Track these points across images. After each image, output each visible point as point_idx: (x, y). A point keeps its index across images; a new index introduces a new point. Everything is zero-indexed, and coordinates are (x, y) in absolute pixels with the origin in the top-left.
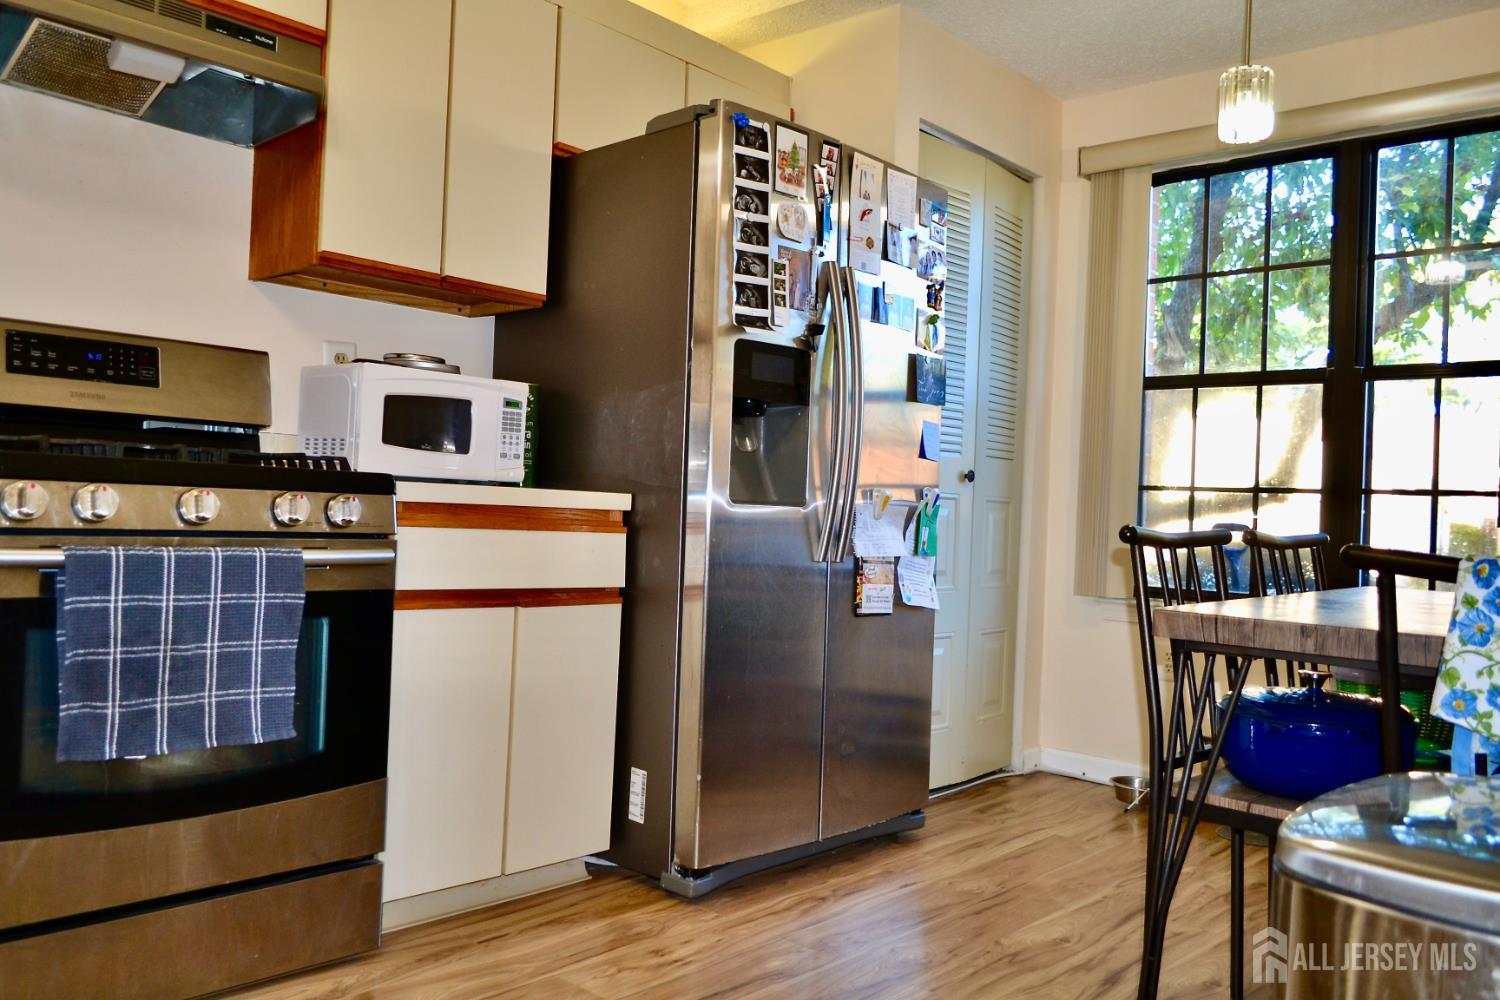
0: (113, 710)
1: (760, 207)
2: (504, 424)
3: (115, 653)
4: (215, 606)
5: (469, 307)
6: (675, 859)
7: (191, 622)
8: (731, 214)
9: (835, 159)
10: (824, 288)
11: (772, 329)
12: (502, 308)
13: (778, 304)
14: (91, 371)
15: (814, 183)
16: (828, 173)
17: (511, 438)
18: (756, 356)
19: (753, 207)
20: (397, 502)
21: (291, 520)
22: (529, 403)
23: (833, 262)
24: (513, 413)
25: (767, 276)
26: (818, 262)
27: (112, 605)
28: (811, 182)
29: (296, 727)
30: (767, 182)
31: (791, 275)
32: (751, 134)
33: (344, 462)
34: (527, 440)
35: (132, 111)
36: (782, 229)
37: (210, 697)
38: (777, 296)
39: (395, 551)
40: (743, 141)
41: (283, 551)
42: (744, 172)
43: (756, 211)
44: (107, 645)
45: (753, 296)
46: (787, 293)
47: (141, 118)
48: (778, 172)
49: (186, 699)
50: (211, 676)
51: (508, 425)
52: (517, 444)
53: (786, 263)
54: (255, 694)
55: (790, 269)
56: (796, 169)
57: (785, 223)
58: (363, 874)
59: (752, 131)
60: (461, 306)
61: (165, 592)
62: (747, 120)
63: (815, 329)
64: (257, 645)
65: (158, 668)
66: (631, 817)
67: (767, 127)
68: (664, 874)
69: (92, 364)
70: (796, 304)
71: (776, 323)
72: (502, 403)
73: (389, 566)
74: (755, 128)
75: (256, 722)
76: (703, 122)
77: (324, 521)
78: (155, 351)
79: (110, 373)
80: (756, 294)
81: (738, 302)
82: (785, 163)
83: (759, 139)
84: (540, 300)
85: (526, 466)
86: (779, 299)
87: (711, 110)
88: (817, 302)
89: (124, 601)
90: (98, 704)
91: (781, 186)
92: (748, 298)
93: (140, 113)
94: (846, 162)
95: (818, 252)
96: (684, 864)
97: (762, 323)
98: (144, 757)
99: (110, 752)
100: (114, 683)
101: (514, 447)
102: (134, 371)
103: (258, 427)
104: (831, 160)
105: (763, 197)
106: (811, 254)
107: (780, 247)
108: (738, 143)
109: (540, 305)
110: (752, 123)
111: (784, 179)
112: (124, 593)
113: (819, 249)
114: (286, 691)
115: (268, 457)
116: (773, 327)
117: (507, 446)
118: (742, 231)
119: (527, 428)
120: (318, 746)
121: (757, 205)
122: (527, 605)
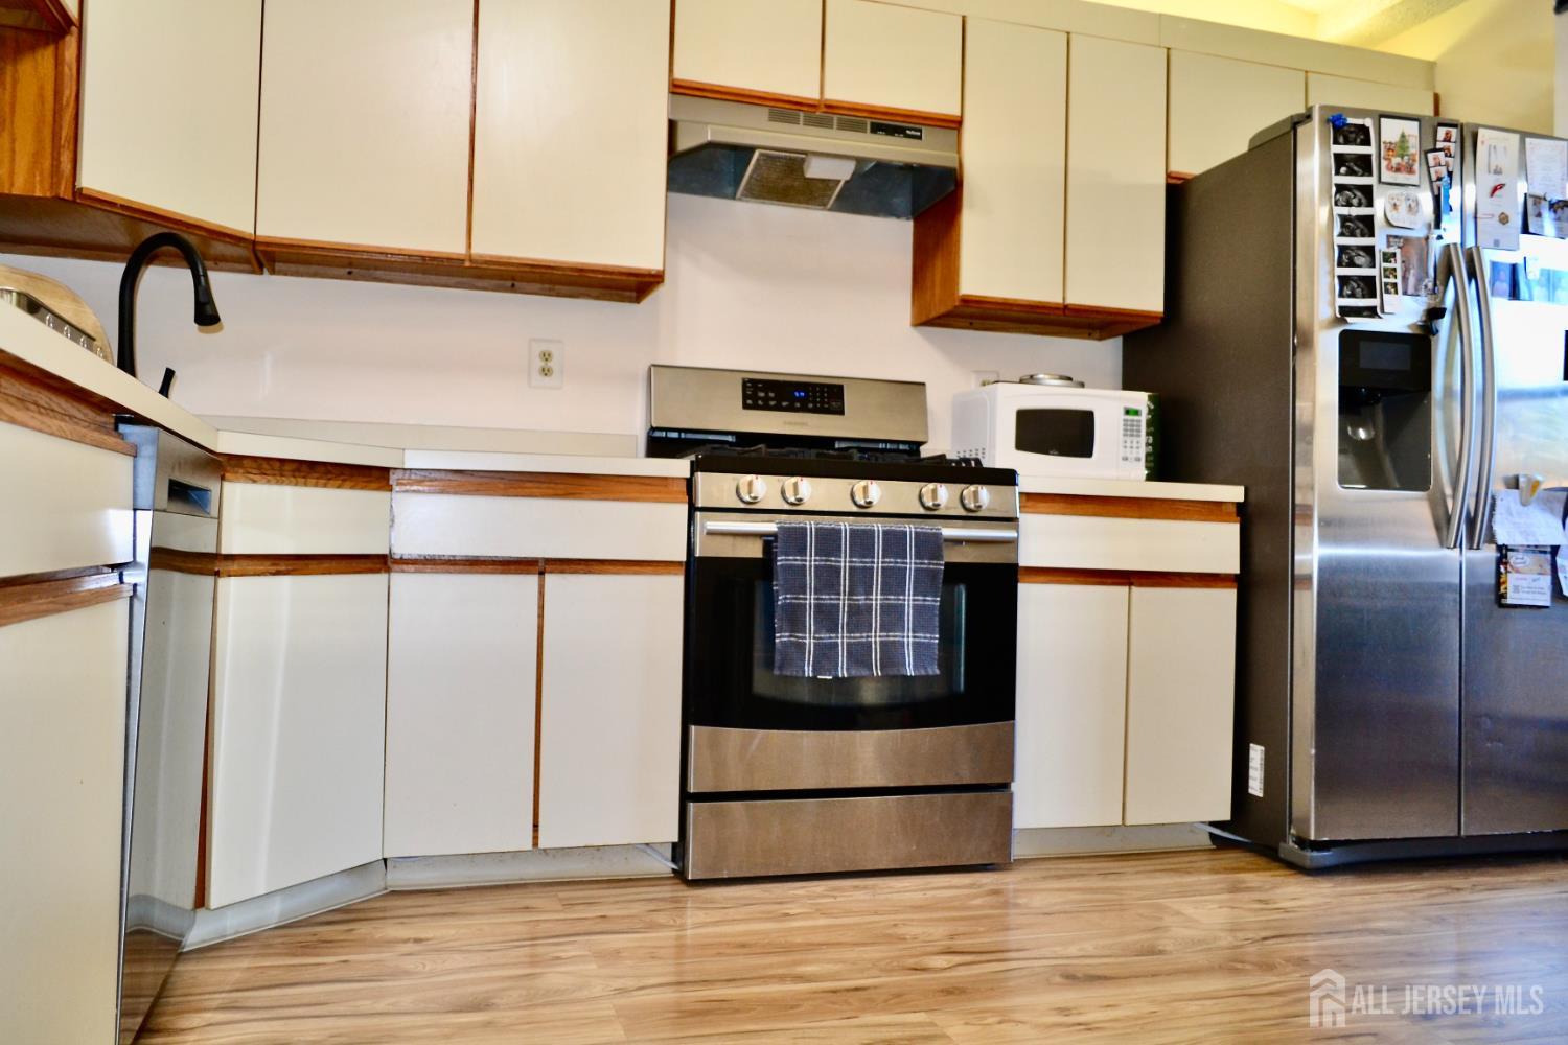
0: (809, 641)
1: (1364, 200)
2: (1126, 430)
3: (810, 599)
4: (878, 568)
5: (1098, 332)
6: (1293, 831)
7: (861, 579)
8: (1331, 210)
9: (1453, 139)
10: (1447, 270)
11: (1380, 317)
12: (1128, 329)
13: (1387, 292)
14: (798, 405)
15: (1428, 168)
16: (1446, 155)
17: (1132, 442)
18: (1364, 346)
19: (1355, 201)
20: (1021, 494)
21: (934, 505)
22: (1150, 411)
23: (1455, 244)
24: (1133, 421)
25: (1374, 266)
26: (1436, 247)
27: (808, 564)
28: (1424, 168)
29: (939, 667)
30: (1370, 174)
31: (1403, 262)
32: (1351, 132)
33: (978, 461)
34: (1147, 444)
35: (823, 205)
36: (1390, 219)
37: (876, 637)
38: (1386, 284)
39: (1018, 532)
40: (1341, 140)
41: (927, 527)
42: (1343, 170)
43: (1360, 205)
44: (805, 593)
45: (1358, 287)
46: (1399, 281)
47: (830, 210)
48: (1384, 163)
49: (858, 637)
50: (876, 620)
51: (1130, 430)
52: (1138, 448)
53: (1398, 251)
54: (908, 638)
55: (1402, 256)
56: (1406, 158)
57: (1394, 212)
58: (997, 797)
59: (1352, 129)
60: (1091, 331)
61: (843, 555)
62: (1345, 119)
63: (1435, 313)
64: (909, 600)
65: (839, 612)
66: (1251, 791)
67: (1368, 122)
68: (1282, 845)
69: (799, 399)
70: (1411, 290)
71: (1386, 311)
72: (1122, 411)
73: (1012, 544)
74: (1355, 125)
75: (909, 659)
76: (1301, 130)
77: (959, 506)
78: (841, 387)
79: (811, 406)
80: (1362, 285)
81: (1341, 295)
82: (1391, 153)
83: (1362, 135)
84: (1156, 317)
85: (1147, 468)
86: (1389, 287)
87: (1307, 117)
88: (1435, 285)
89: (816, 561)
90: (800, 635)
91: (1387, 176)
92: (1353, 290)
93: (829, 206)
94: (1469, 139)
95: (1435, 236)
96: (1301, 835)
97: (1371, 312)
98: (831, 678)
99: (809, 672)
100: (810, 621)
101: (1135, 450)
102: (827, 403)
103: (921, 444)
104: (1449, 141)
105: (1367, 191)
106: (1427, 239)
107: (1389, 237)
108: (1336, 142)
109: (1159, 321)
110: (1351, 121)
111: (1390, 168)
112: (816, 555)
113: (1437, 233)
114: (931, 638)
115: (925, 459)
116: (1382, 315)
117: (1128, 450)
118: (1343, 226)
119: (1148, 434)
120: (959, 686)
121: (1360, 200)
122: (1141, 585)
